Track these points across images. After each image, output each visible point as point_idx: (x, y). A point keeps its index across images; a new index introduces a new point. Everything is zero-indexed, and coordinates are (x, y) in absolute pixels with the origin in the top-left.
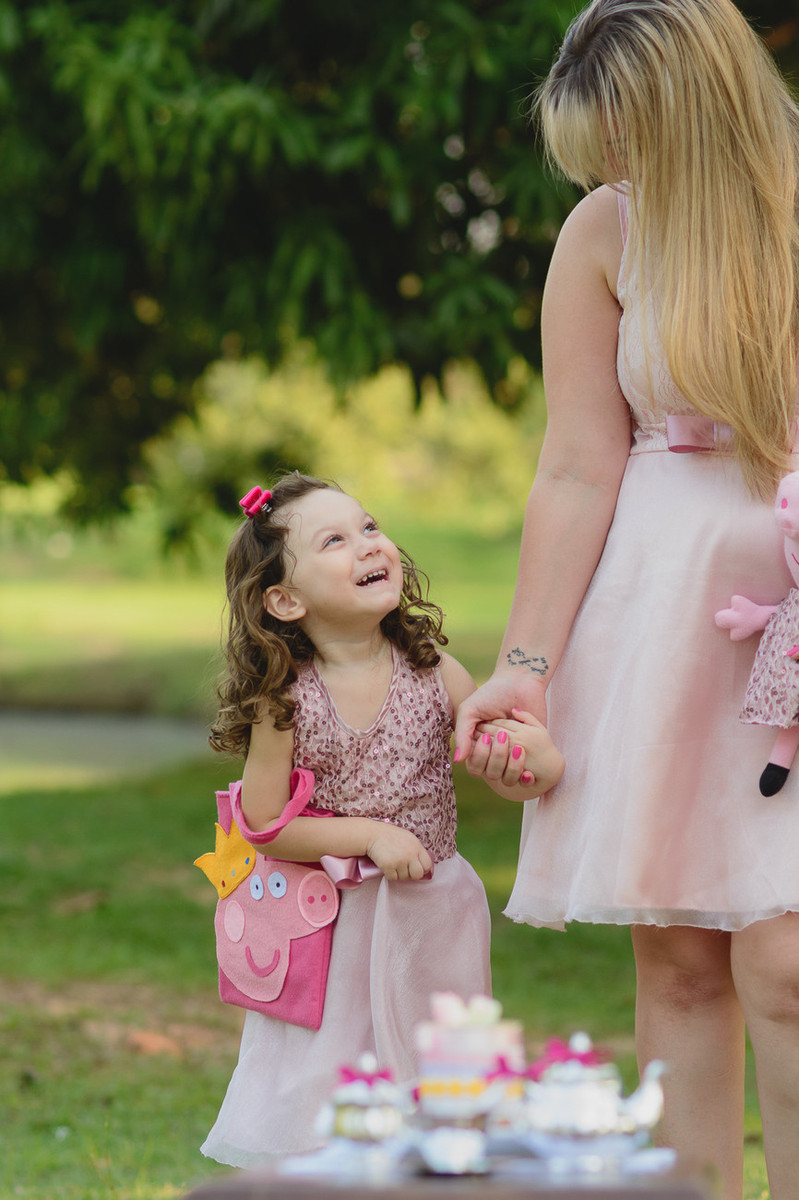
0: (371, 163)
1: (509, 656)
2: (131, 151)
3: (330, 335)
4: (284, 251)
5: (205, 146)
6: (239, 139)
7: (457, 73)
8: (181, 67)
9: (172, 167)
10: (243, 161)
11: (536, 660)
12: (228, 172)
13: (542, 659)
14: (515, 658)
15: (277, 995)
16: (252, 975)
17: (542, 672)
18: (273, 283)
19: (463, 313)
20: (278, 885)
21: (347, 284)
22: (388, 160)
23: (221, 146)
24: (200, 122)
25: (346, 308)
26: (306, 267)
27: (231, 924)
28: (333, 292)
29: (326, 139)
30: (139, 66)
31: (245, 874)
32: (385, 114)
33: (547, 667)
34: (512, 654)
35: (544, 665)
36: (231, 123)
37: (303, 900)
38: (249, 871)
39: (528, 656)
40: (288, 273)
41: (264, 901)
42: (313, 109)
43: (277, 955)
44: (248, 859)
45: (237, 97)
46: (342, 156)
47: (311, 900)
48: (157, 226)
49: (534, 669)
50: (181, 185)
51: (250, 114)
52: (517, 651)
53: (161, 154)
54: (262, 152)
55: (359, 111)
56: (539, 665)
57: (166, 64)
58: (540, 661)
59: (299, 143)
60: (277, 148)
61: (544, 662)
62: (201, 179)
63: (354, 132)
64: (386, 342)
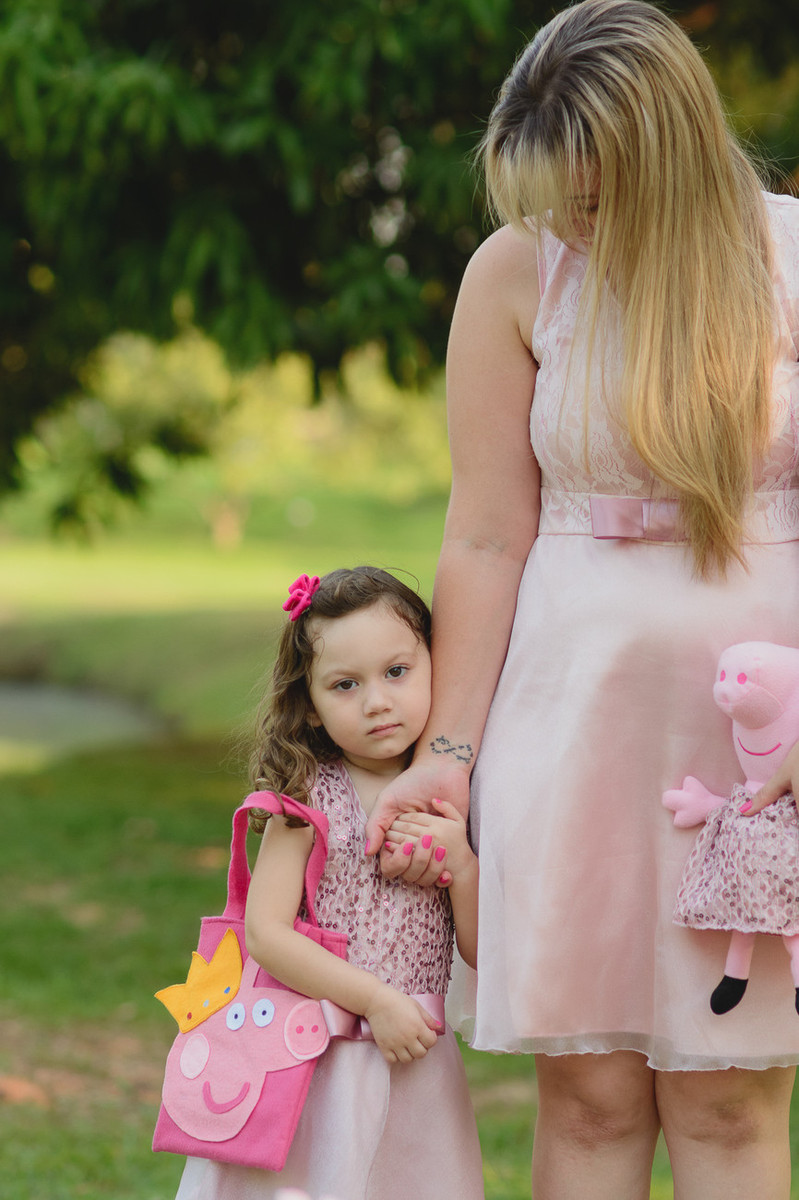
0: (271, 145)
1: (432, 744)
2: (20, 127)
3: (225, 323)
4: (177, 236)
5: (97, 123)
6: (133, 117)
7: (362, 54)
8: (74, 40)
9: (63, 144)
10: (137, 139)
11: (461, 747)
12: (121, 152)
13: (468, 746)
14: (439, 746)
15: (237, 1132)
16: (207, 1113)
17: (467, 760)
18: (166, 268)
19: (366, 305)
20: (264, 1013)
21: (244, 271)
22: (290, 143)
23: (114, 125)
24: (92, 100)
25: (242, 295)
26: (201, 252)
27: (190, 1058)
28: (229, 279)
29: (225, 119)
30: (30, 38)
31: (222, 1004)
32: (286, 94)
33: (472, 755)
34: (436, 743)
35: (470, 752)
36: (126, 99)
37: (290, 1029)
38: (228, 1000)
39: (453, 743)
40: (182, 259)
41: (241, 1031)
42: (211, 86)
43: (246, 1088)
44: (229, 989)
45: (131, 73)
46: (242, 136)
47: (300, 1030)
48: (45, 204)
49: (459, 758)
50: (71, 163)
51: (144, 92)
52: (442, 740)
53: (52, 130)
54: (156, 133)
55: (259, 89)
56: (465, 753)
57: (58, 37)
58: (466, 749)
59: (195, 123)
60: (172, 128)
61: (470, 749)
62: (93, 160)
63: (253, 112)
64: (283, 332)
